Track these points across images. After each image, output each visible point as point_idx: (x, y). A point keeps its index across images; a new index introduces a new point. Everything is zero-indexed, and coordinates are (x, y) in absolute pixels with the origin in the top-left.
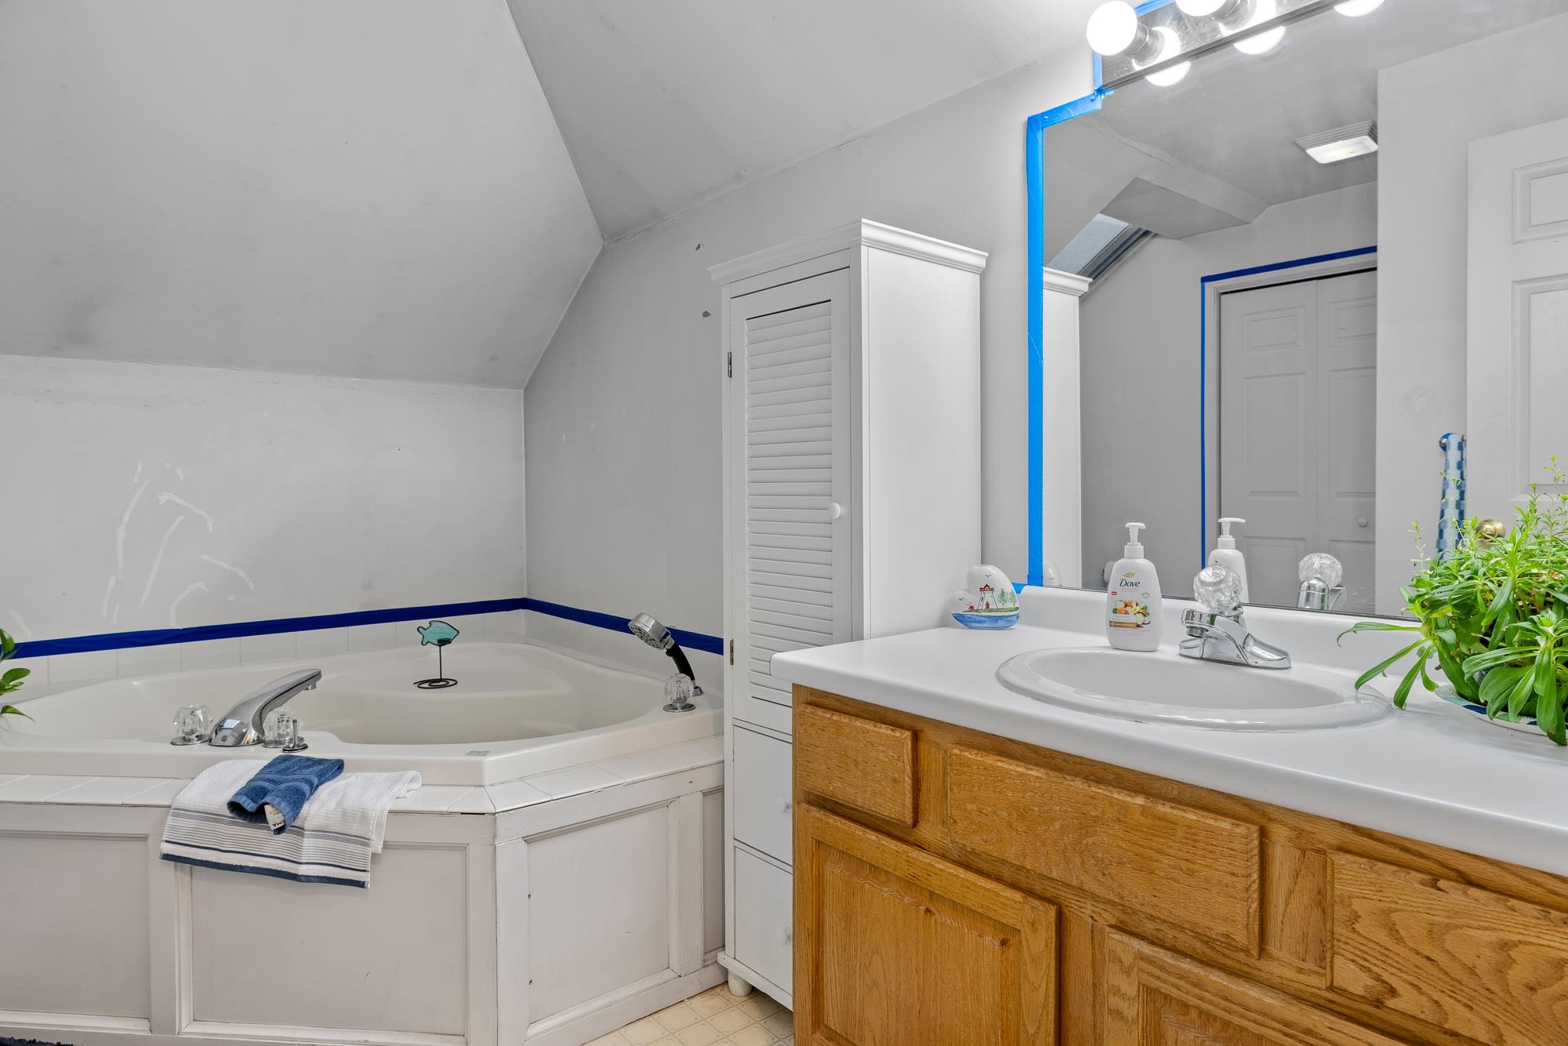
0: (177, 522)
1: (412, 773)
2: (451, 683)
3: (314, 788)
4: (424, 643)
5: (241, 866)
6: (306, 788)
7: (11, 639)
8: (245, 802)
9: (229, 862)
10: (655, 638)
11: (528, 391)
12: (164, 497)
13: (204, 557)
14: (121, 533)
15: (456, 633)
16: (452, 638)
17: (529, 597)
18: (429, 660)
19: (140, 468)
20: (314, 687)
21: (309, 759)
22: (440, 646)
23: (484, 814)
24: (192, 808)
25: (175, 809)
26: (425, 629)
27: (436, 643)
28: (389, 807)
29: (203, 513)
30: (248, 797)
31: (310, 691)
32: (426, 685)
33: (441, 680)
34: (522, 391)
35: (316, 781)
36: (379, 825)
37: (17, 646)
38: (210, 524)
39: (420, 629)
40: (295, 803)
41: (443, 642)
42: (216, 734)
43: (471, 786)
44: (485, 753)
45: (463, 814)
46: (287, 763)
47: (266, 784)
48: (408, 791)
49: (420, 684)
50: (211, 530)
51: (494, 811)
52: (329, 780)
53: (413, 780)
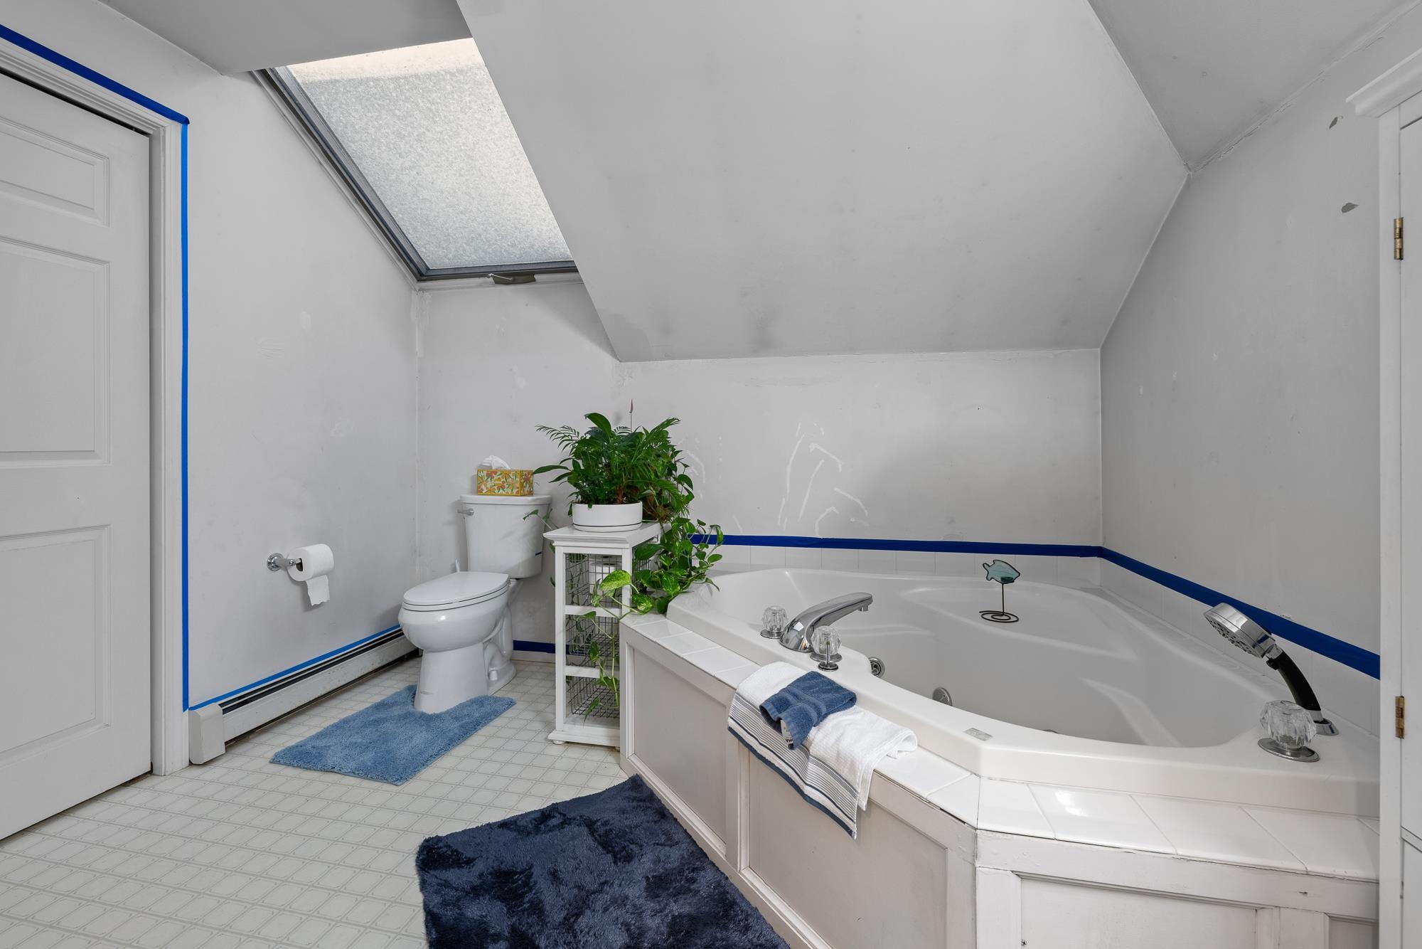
0: (820, 464)
1: (909, 732)
2: (1013, 619)
3: (822, 717)
4: (989, 578)
5: (770, 762)
6: (814, 715)
7: (722, 533)
8: (771, 709)
9: (764, 755)
10: (1246, 643)
11: (1104, 349)
12: (813, 446)
13: (836, 489)
14: (788, 470)
15: (1018, 574)
16: (1014, 577)
17: (1105, 547)
18: (992, 595)
19: (799, 427)
20: (866, 609)
21: (831, 683)
22: (1003, 584)
23: (964, 823)
24: (746, 697)
25: (737, 694)
26: (989, 566)
27: (1000, 580)
28: (875, 766)
29: (836, 458)
30: (774, 705)
31: (862, 612)
32: (989, 616)
33: (1003, 614)
34: (1099, 349)
35: (824, 710)
36: (864, 780)
37: (726, 537)
38: (840, 466)
39: (985, 565)
40: (802, 727)
41: (1006, 580)
42: (788, 631)
43: (967, 770)
44: (985, 737)
45: (941, 809)
46: (813, 682)
47: (790, 698)
48: (899, 751)
49: (984, 613)
50: (840, 470)
51: (975, 826)
52: (839, 711)
53: (908, 739)
